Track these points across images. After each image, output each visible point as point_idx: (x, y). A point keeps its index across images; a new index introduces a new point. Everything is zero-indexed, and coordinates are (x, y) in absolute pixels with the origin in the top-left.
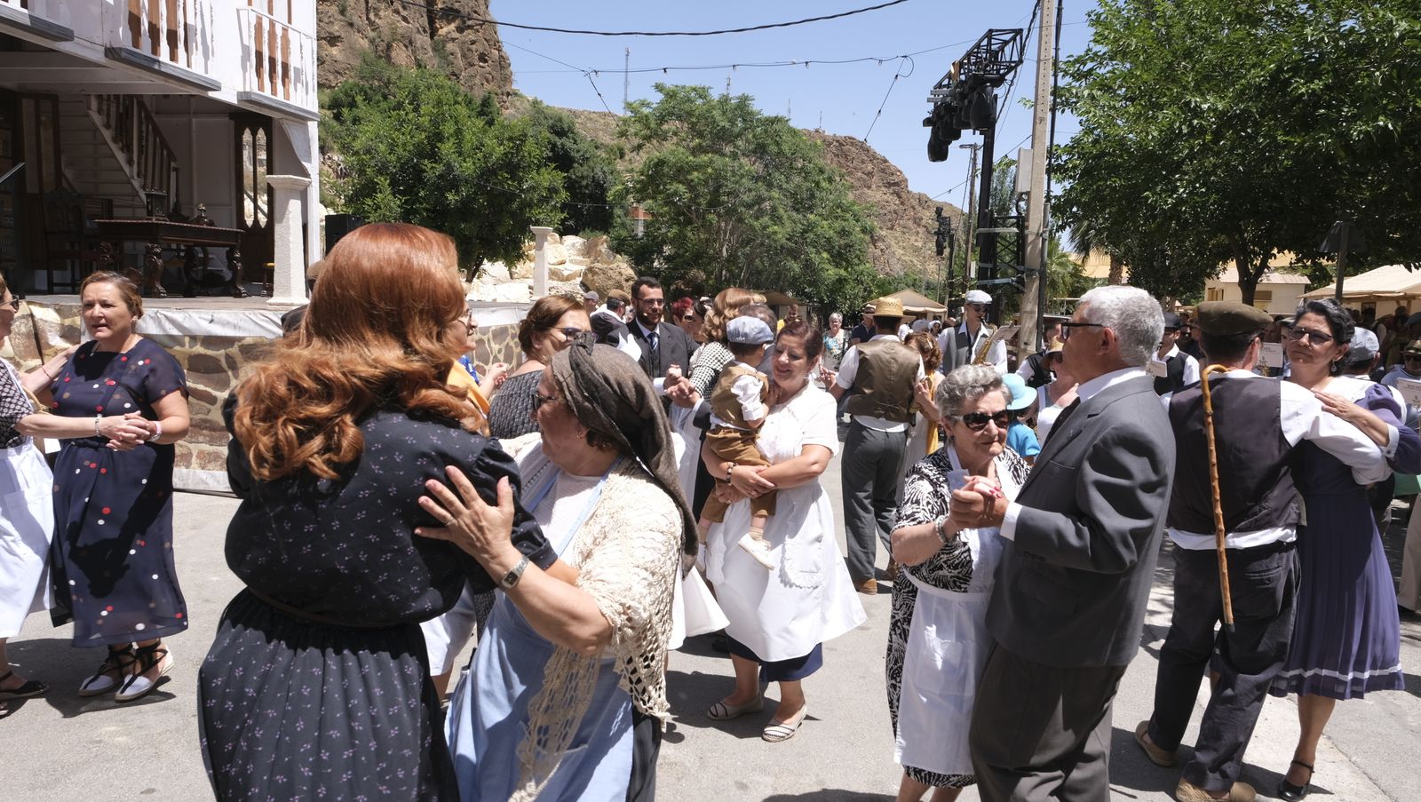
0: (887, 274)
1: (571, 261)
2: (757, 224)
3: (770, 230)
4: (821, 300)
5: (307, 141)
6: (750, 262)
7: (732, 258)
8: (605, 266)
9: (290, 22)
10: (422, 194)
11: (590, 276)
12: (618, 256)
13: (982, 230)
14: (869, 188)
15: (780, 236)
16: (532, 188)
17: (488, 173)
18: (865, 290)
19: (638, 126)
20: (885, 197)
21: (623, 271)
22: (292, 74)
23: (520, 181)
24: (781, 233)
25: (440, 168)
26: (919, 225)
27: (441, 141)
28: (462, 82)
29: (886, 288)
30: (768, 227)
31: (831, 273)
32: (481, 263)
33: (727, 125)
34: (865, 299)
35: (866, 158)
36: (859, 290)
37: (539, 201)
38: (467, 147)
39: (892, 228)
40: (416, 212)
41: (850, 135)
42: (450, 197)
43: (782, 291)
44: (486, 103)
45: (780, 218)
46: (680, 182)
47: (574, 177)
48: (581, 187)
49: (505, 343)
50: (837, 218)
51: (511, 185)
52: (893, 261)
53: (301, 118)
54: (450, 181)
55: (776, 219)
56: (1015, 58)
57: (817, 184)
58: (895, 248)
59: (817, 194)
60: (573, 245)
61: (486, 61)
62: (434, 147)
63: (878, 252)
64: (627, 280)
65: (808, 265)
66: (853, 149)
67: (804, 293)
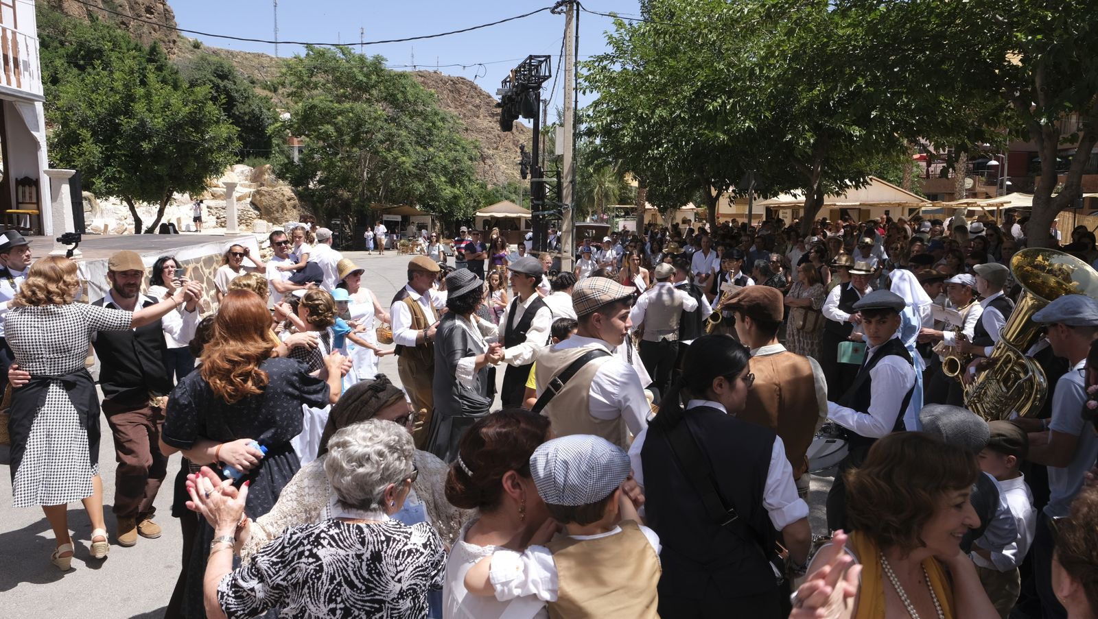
0: (494, 184)
1: (241, 185)
2: (389, 157)
3: (400, 160)
4: (442, 211)
5: (35, 116)
6: (386, 184)
7: (372, 181)
8: (270, 189)
9: (16, 27)
10: (119, 142)
11: (258, 197)
12: (281, 181)
13: (534, 179)
14: (478, 117)
15: (408, 165)
16: (213, 139)
17: (175, 127)
18: (475, 201)
19: (292, 78)
20: (491, 124)
21: (285, 193)
22: (21, 67)
23: (203, 133)
24: (408, 162)
25: (135, 123)
26: (517, 146)
27: (133, 101)
28: (131, 30)
29: (491, 199)
30: (398, 158)
31: (448, 192)
32: (171, 194)
33: (365, 80)
34: (475, 209)
35: (474, 94)
36: (471, 202)
37: (218, 147)
38: (157, 106)
39: (497, 148)
40: (114, 156)
41: (461, 76)
42: (145, 145)
43: (412, 205)
44: (153, 50)
45: (407, 151)
46: (328, 123)
47: (237, 113)
48: (244, 121)
49: (213, 268)
50: (451, 150)
51: (195, 137)
52: (499, 174)
53: (29, 100)
54: (142, 132)
55: (404, 152)
56: (547, 74)
57: (434, 123)
58: (499, 163)
59: (435, 132)
60: (242, 172)
61: (152, 13)
62: (127, 106)
63: (487, 167)
64: (289, 200)
65: (430, 186)
66: (464, 87)
67: (429, 205)
